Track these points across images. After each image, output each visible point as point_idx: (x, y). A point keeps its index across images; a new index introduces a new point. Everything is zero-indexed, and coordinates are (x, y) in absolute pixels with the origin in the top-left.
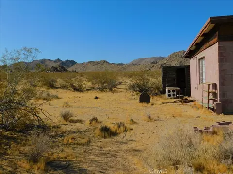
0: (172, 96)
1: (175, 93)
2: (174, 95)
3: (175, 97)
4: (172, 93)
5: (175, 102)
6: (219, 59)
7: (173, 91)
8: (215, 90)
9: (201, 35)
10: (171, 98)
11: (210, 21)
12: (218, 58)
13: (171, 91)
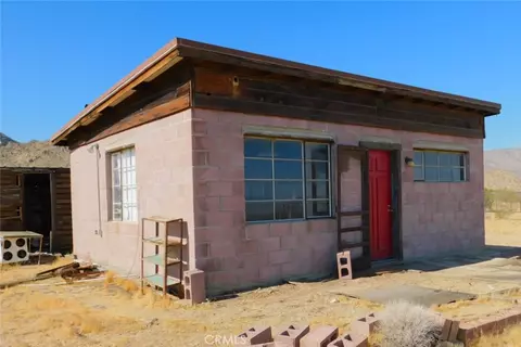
0: (15, 259)
1: (25, 248)
2: (21, 254)
3: (26, 258)
4: (14, 249)
5: (41, 276)
6: (193, 153)
7: (20, 242)
8: (182, 237)
9: (133, 85)
10: (13, 264)
11: (178, 48)
12: (190, 150)
13: (13, 242)
